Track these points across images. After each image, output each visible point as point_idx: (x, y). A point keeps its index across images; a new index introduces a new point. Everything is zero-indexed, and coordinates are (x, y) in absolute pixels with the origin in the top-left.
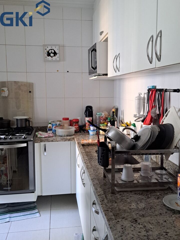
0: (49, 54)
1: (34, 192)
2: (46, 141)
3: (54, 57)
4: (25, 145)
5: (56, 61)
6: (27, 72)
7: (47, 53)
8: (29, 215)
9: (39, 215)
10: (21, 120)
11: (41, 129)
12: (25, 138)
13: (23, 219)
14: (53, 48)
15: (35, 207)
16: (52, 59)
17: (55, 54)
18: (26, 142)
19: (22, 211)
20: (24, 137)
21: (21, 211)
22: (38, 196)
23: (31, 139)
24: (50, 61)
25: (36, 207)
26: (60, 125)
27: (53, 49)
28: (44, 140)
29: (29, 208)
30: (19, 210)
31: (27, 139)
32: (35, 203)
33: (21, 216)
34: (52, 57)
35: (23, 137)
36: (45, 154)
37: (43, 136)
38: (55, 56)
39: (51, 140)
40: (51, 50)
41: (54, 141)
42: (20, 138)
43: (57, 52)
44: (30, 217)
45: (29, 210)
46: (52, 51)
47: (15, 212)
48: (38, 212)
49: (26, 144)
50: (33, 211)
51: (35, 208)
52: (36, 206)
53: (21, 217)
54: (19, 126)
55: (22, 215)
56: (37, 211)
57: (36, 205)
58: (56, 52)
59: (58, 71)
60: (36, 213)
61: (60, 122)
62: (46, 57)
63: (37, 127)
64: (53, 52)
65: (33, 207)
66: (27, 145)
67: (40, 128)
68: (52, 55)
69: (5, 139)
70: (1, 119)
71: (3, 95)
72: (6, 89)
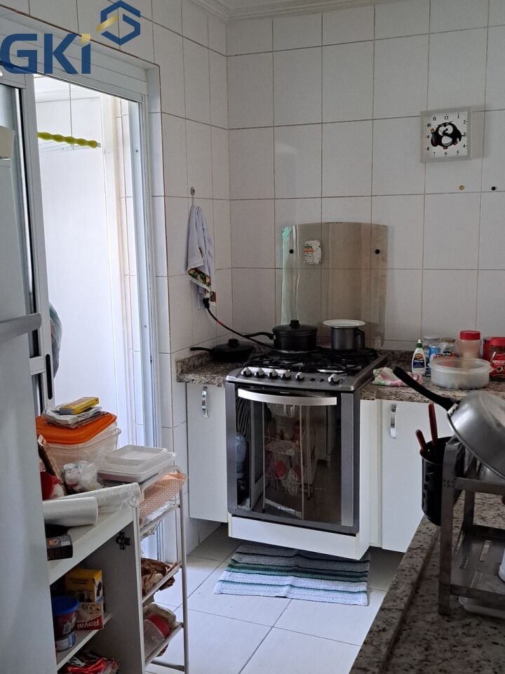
0: (437, 140)
1: (354, 535)
2: (393, 397)
3: (453, 145)
4: (333, 401)
5: (458, 158)
6: (372, 196)
7: (431, 136)
8: (338, 594)
9: (366, 600)
10: (343, 329)
11: (403, 359)
12: (333, 383)
13: (321, 599)
14: (452, 118)
15: (362, 576)
16: (446, 153)
17: (456, 135)
18: (337, 394)
19: (327, 577)
20: (332, 379)
21: (324, 577)
22: (370, 548)
23: (350, 388)
24: (440, 160)
25: (366, 576)
26: (449, 352)
27: (450, 124)
28: (388, 393)
29: (348, 574)
30: (321, 574)
31: (340, 387)
32: (369, 564)
33: (320, 590)
34: (445, 147)
35: (330, 379)
36: (393, 432)
37: (389, 383)
38: (454, 142)
39: (408, 396)
40: (445, 125)
41: (414, 401)
42: (322, 380)
43: (462, 129)
44: (340, 600)
45: (344, 579)
46: (447, 130)
47: (310, 575)
48: (365, 592)
49: (335, 398)
50: (353, 584)
51: (361, 579)
52: (367, 574)
53: (318, 592)
54: (337, 347)
55: (323, 590)
56: (363, 587)
57: (368, 570)
58: (459, 132)
59: (461, 188)
60: (359, 592)
61: (452, 345)
62: (428, 149)
63: (393, 352)
64: (450, 130)
65: (358, 574)
66: (339, 401)
67: (399, 356)
68: (446, 140)
69: (285, 378)
70: (295, 324)
71: (310, 261)
72: (315, 245)
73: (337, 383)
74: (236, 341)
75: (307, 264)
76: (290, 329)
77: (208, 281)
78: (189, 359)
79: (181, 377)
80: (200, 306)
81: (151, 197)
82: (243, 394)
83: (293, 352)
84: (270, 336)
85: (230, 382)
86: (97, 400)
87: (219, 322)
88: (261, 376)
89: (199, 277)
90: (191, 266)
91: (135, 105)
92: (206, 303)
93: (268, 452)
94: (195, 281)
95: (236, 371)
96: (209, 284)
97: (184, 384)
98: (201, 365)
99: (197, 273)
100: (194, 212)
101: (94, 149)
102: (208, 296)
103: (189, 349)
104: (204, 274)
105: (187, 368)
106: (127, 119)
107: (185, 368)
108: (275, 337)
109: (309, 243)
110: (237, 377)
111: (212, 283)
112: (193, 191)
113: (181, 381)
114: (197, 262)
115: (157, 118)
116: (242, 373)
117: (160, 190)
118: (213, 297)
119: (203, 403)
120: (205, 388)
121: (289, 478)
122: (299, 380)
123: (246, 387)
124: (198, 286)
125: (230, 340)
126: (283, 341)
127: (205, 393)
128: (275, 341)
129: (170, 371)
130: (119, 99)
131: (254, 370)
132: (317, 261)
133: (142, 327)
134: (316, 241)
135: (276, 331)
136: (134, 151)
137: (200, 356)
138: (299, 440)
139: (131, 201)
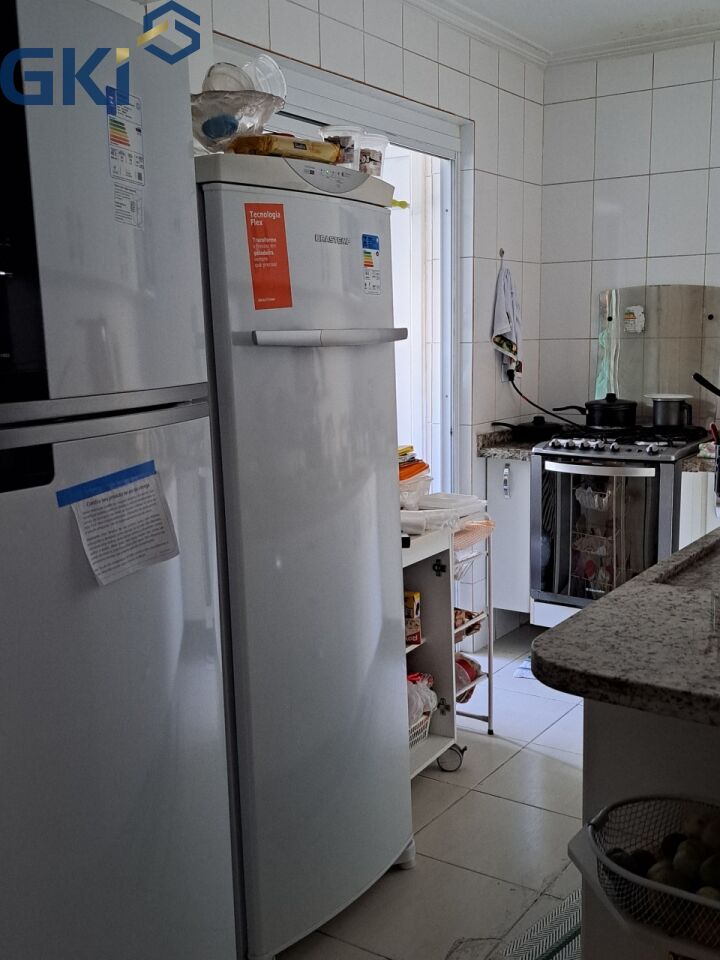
4: (650, 472)
6: (706, 254)
10: (667, 402)
12: (652, 452)
18: (655, 464)
20: (651, 448)
23: (670, 458)
31: (658, 457)
35: (648, 450)
42: (640, 451)
49: (653, 470)
54: (659, 422)
66: (658, 472)
69: (598, 449)
70: (611, 397)
71: (630, 329)
72: (638, 310)
73: (656, 453)
74: (542, 418)
75: (628, 333)
76: (605, 402)
77: (514, 349)
78: (491, 434)
79: (482, 452)
80: (503, 378)
81: (458, 257)
82: (550, 466)
83: (608, 428)
84: (582, 411)
85: (536, 454)
86: (412, 447)
87: (524, 397)
88: (569, 448)
89: (505, 345)
90: (498, 332)
91: (448, 163)
92: (510, 375)
93: (576, 553)
94: (500, 349)
95: (544, 444)
96: (515, 353)
97: (484, 459)
98: (503, 441)
99: (503, 340)
100: (502, 277)
101: (402, 210)
102: (513, 366)
103: (490, 424)
104: (510, 341)
105: (487, 442)
106: (438, 178)
107: (486, 442)
108: (587, 412)
109: (631, 309)
110: (544, 448)
111: (519, 351)
112: (502, 253)
113: (482, 456)
114: (503, 328)
115: (469, 176)
116: (550, 444)
117: (469, 251)
118: (519, 368)
119: (505, 481)
120: (507, 466)
121: (600, 578)
122: (614, 450)
123: (553, 458)
124: (503, 355)
125: (535, 418)
126: (597, 415)
127: (506, 471)
128: (588, 416)
129: (471, 445)
130: (430, 157)
131: (563, 442)
132: (639, 329)
133: (443, 396)
134: (639, 307)
135: (590, 406)
136: (443, 211)
137: (502, 433)
138: (612, 535)
139: (438, 264)
